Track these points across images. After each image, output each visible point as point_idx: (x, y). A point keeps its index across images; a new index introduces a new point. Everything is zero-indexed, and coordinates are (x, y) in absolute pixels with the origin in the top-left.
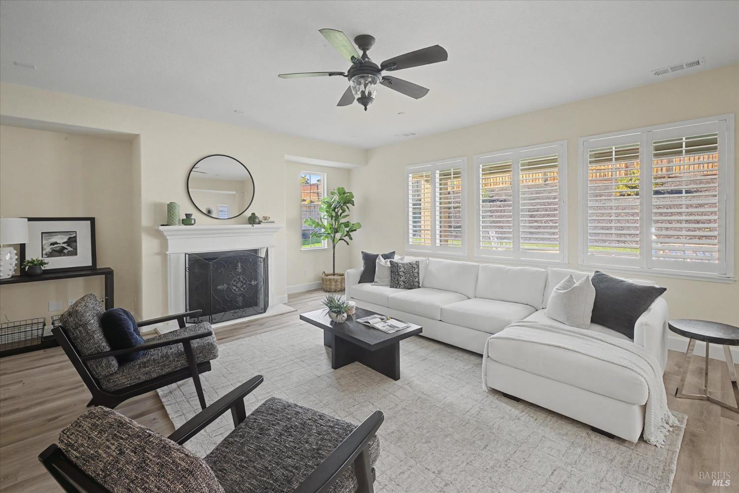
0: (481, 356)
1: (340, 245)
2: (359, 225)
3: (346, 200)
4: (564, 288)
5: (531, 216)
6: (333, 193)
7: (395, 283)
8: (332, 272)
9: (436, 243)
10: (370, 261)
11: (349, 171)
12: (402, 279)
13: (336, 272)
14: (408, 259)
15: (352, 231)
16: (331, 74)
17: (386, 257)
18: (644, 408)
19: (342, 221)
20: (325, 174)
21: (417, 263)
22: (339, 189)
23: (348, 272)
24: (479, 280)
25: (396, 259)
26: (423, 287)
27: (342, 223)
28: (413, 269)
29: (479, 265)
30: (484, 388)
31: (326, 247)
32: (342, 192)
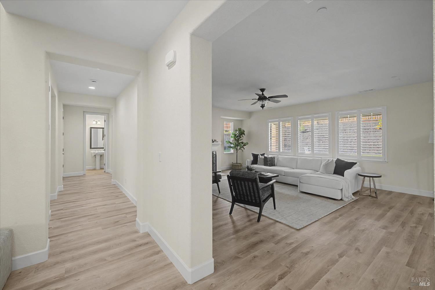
0: (297, 186)
1: (239, 151)
2: (247, 143)
3: (242, 133)
4: (325, 163)
5: (318, 138)
6: (236, 130)
7: (265, 164)
8: (236, 163)
9: (280, 150)
10: (255, 157)
11: (241, 121)
12: (269, 162)
13: (238, 162)
14: (270, 156)
15: (245, 146)
16: (253, 99)
17: (262, 155)
18: (342, 190)
19: (240, 142)
20: (233, 123)
21: (274, 157)
22: (239, 129)
23: (247, 161)
24: (298, 162)
25: (265, 155)
26: (276, 166)
27: (240, 143)
28: (273, 159)
29: (298, 158)
30: (299, 191)
31: (233, 152)
32: (240, 130)
